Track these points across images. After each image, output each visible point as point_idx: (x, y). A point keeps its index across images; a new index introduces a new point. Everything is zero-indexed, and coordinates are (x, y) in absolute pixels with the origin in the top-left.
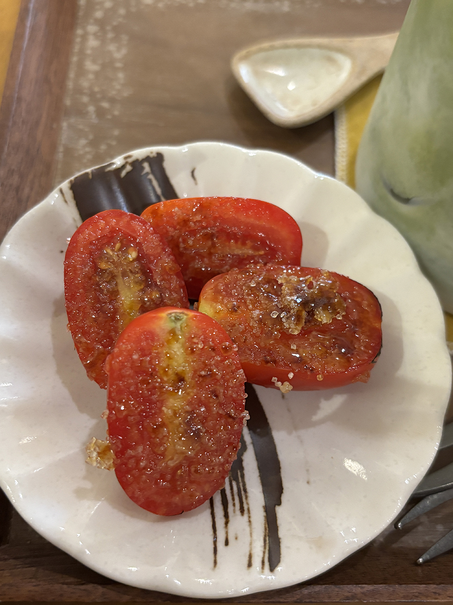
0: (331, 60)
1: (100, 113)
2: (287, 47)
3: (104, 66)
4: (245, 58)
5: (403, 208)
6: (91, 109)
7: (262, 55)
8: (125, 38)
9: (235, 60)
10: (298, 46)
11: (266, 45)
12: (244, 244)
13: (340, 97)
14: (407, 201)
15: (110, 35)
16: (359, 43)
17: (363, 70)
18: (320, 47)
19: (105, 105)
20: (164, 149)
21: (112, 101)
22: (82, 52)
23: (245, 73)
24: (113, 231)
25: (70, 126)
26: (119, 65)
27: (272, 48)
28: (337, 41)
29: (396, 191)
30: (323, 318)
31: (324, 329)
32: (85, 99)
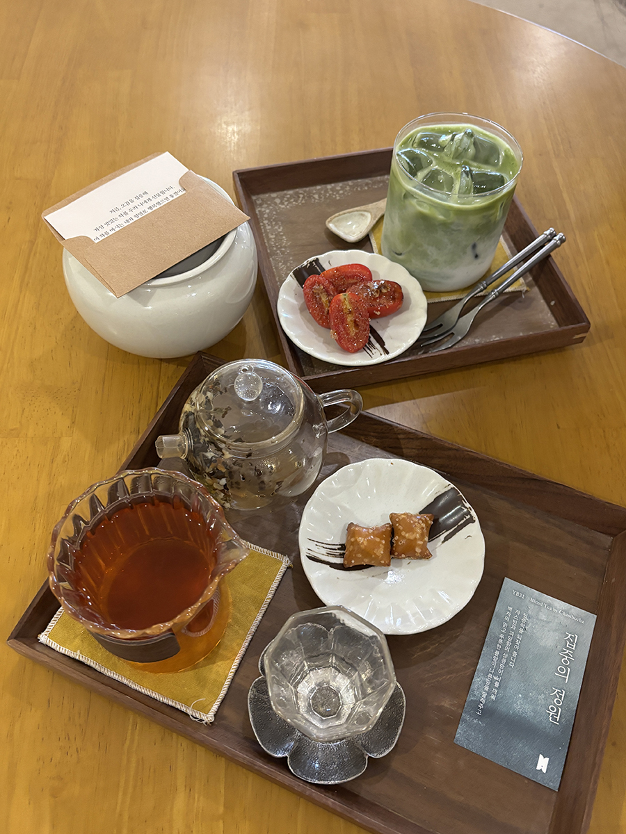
0: (362, 215)
1: (283, 253)
2: (345, 214)
3: (276, 235)
4: (329, 222)
5: (400, 257)
6: (278, 252)
7: (336, 218)
8: (280, 223)
9: (327, 223)
10: (349, 212)
11: (337, 214)
12: (353, 278)
13: (370, 228)
14: (401, 254)
15: (274, 223)
16: (371, 206)
17: (375, 217)
18: (357, 211)
19: (283, 249)
20: (317, 257)
21: (285, 247)
22: (265, 231)
23: (332, 226)
24: (315, 281)
25: (273, 259)
26: (282, 234)
27: (340, 215)
28: (363, 208)
29: (398, 252)
30: (384, 291)
31: (385, 294)
32: (275, 249)
